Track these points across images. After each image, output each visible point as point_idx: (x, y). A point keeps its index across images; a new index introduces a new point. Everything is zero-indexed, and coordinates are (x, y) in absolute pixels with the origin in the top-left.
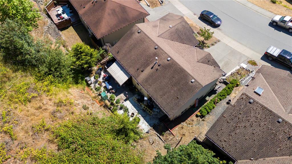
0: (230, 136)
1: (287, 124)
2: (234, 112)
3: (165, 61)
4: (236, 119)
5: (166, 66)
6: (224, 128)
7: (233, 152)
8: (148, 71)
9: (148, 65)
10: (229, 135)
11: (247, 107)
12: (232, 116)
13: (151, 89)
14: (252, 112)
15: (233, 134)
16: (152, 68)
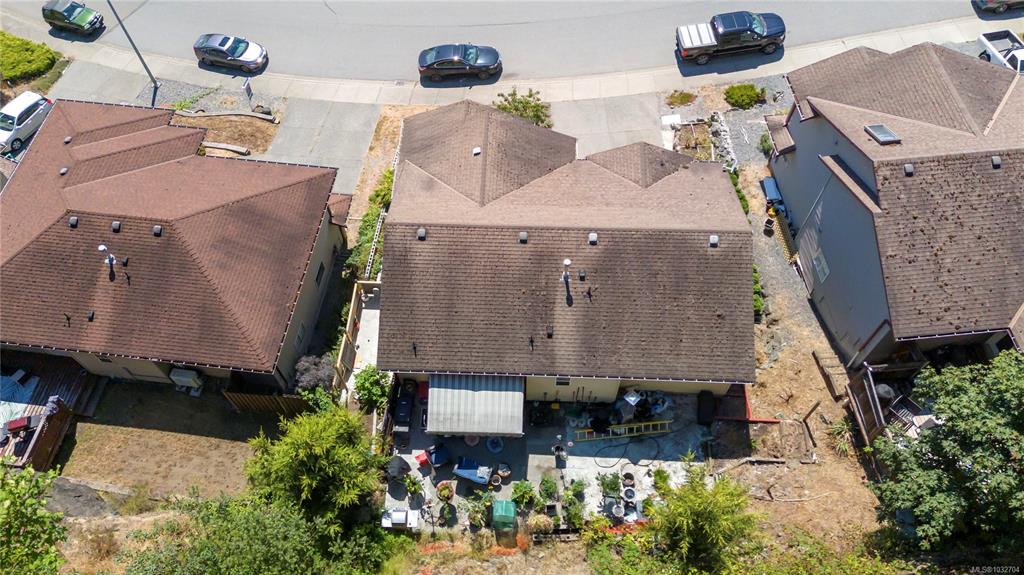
0: (945, 288)
1: (1012, 156)
2: (900, 226)
3: (588, 251)
4: (920, 239)
5: (604, 261)
6: (915, 281)
7: (984, 319)
8: (565, 321)
9: (548, 305)
10: (941, 287)
11: (913, 191)
12: (907, 239)
13: (628, 361)
14: (932, 193)
15: (945, 277)
16: (570, 301)
